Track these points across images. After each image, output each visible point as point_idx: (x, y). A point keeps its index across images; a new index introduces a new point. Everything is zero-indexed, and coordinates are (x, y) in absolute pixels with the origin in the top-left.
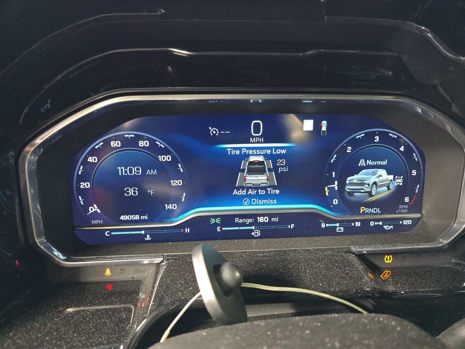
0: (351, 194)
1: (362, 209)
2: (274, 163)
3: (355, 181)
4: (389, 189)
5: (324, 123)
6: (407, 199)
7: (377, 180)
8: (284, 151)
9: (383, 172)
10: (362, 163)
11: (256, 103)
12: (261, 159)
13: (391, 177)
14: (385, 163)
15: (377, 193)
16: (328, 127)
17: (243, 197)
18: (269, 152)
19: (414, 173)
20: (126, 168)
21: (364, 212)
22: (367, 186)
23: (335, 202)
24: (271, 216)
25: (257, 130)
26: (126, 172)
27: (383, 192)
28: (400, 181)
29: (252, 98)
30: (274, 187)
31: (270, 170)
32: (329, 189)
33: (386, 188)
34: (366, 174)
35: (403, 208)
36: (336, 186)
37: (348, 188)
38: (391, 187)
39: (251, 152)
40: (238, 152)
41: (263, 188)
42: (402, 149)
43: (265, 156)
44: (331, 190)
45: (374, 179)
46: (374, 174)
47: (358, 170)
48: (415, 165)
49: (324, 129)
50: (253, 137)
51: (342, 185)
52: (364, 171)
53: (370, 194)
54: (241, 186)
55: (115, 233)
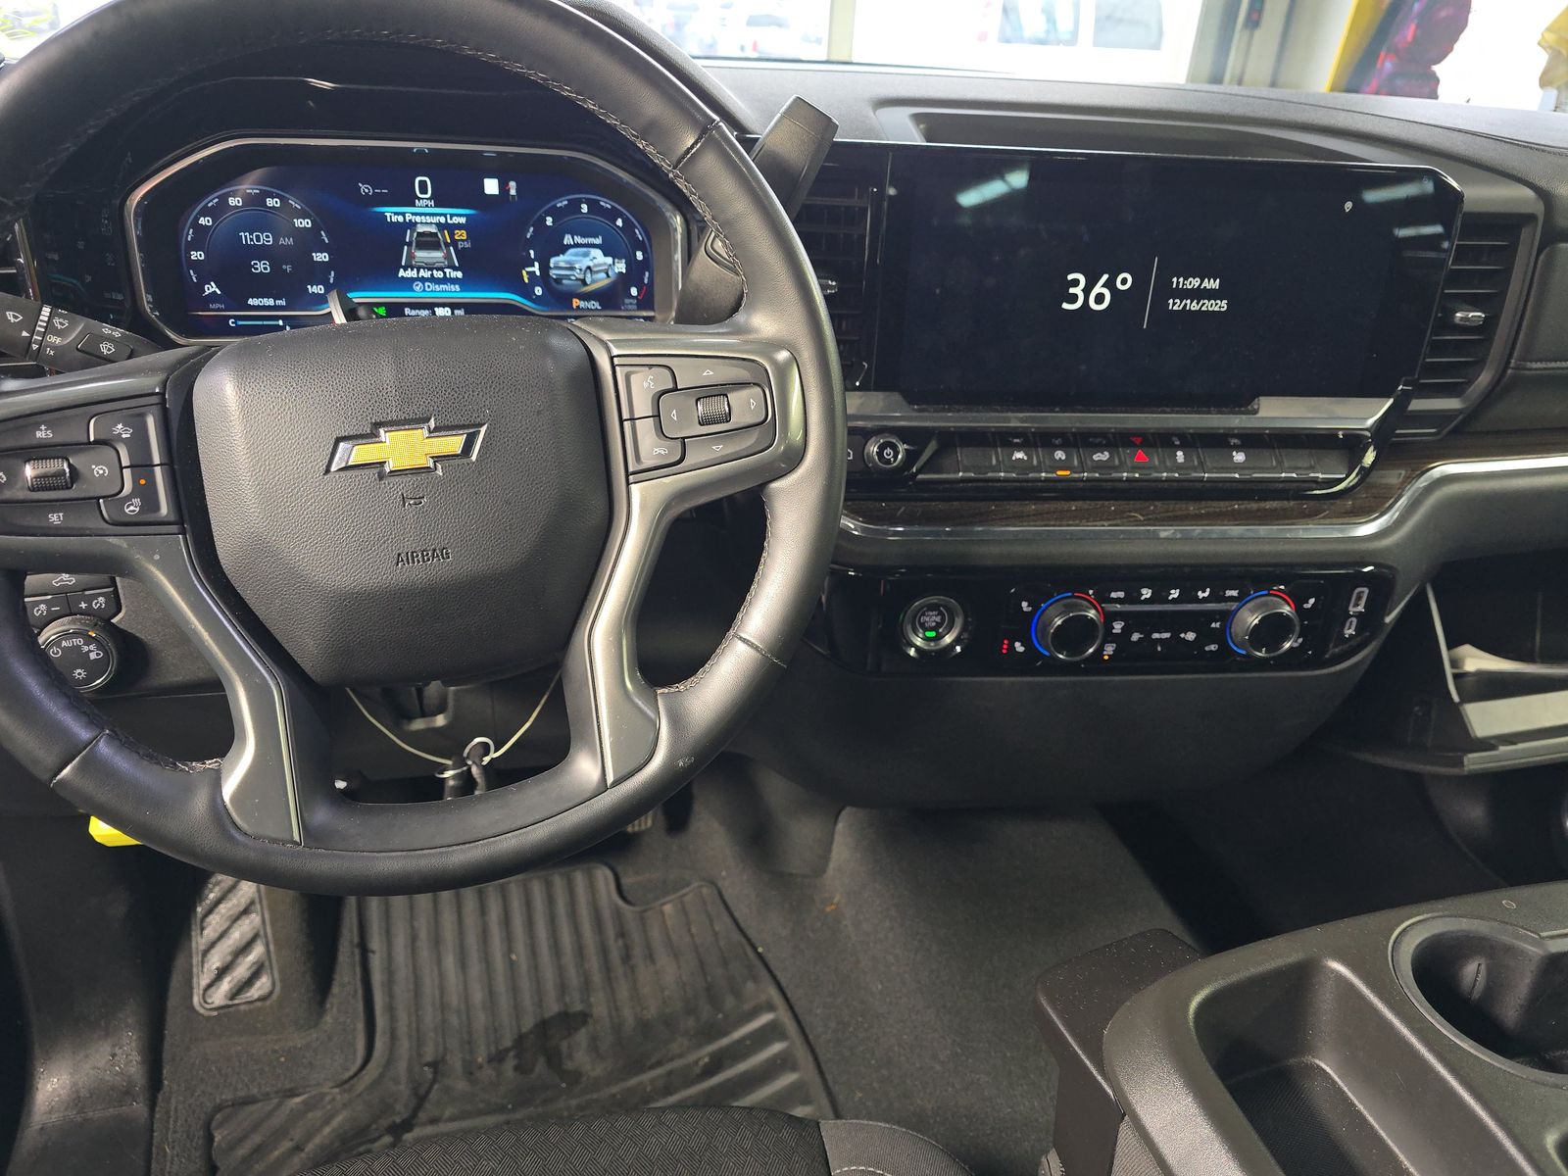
0: (558, 280)
1: (576, 302)
2: (452, 235)
3: (562, 265)
4: (608, 276)
5: (513, 184)
6: (634, 291)
7: (591, 264)
8: (463, 220)
9: (597, 253)
10: (568, 240)
11: (421, 152)
12: (433, 229)
13: (609, 260)
14: (598, 241)
15: (593, 281)
16: (518, 190)
17: (412, 280)
18: (442, 220)
19: (639, 255)
20: (251, 234)
21: (578, 307)
22: (578, 271)
23: (538, 291)
24: (453, 306)
25: (424, 190)
26: (252, 240)
27: (600, 281)
28: (621, 267)
29: (415, 146)
30: (455, 269)
31: (447, 245)
32: (528, 273)
33: (603, 275)
34: (576, 255)
35: (631, 304)
36: (536, 269)
37: (553, 273)
38: (610, 273)
39: (418, 219)
40: (400, 219)
41: (438, 269)
42: (619, 222)
43: (439, 225)
44: (531, 274)
45: (587, 262)
46: (586, 255)
47: (563, 249)
48: (641, 246)
49: (513, 192)
50: (419, 199)
51: (545, 268)
52: (572, 251)
53: (584, 282)
54: (408, 267)
55: (240, 323)
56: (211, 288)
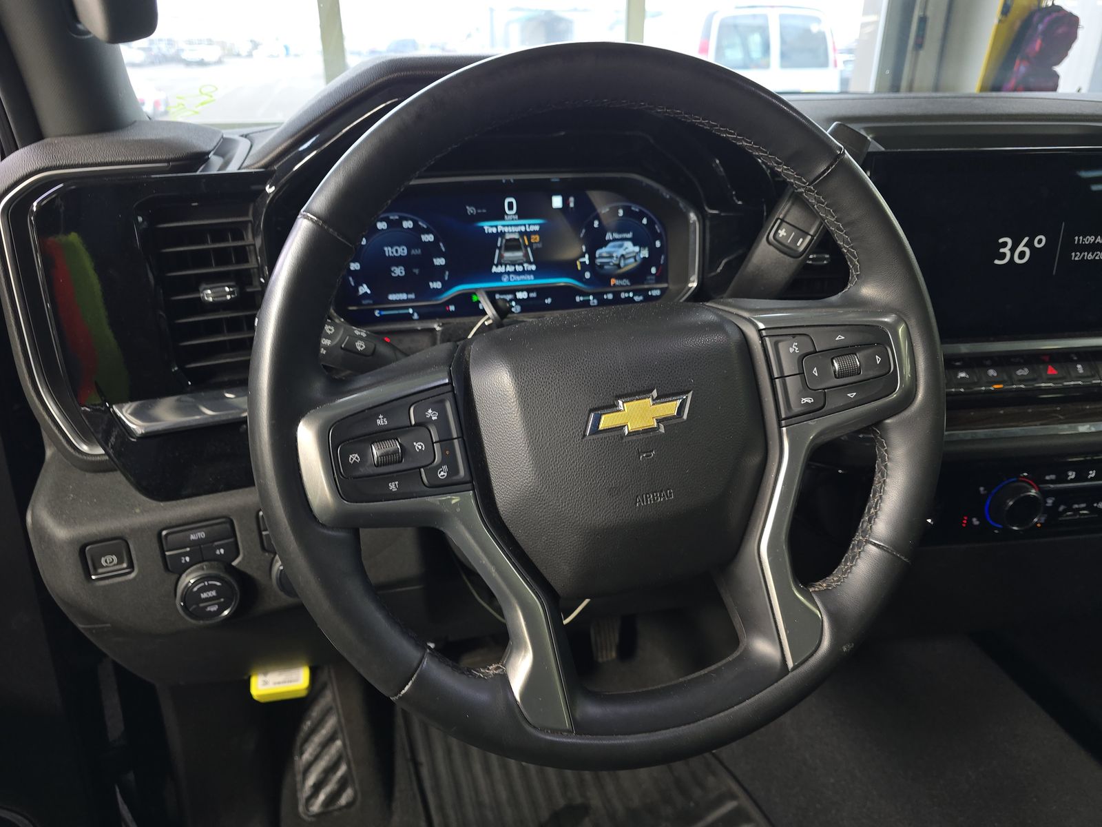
0: (603, 265)
1: (613, 281)
2: (529, 240)
3: (605, 255)
4: (636, 260)
5: (572, 199)
6: (653, 270)
7: (624, 253)
8: (537, 228)
9: (629, 245)
10: (609, 236)
11: (508, 182)
12: (516, 236)
13: (637, 249)
14: (630, 235)
15: (626, 265)
16: (575, 203)
17: (501, 274)
18: (523, 229)
19: (658, 244)
20: (392, 248)
21: (614, 284)
22: (615, 259)
23: (588, 275)
24: (529, 290)
25: (511, 207)
26: (392, 253)
27: (631, 264)
28: (645, 253)
29: (504, 178)
30: (530, 263)
31: (526, 247)
32: (581, 263)
33: (632, 260)
34: (614, 247)
35: (651, 279)
36: (586, 259)
37: (598, 261)
38: (638, 258)
39: (506, 229)
40: (494, 230)
41: (519, 264)
42: (645, 221)
43: (521, 233)
44: (583, 264)
45: (621, 252)
46: (621, 246)
47: (605, 243)
48: (659, 237)
49: (572, 205)
50: (507, 214)
51: (592, 258)
52: (611, 244)
53: (619, 266)
54: (500, 263)
55: (384, 313)
56: (364, 289)
